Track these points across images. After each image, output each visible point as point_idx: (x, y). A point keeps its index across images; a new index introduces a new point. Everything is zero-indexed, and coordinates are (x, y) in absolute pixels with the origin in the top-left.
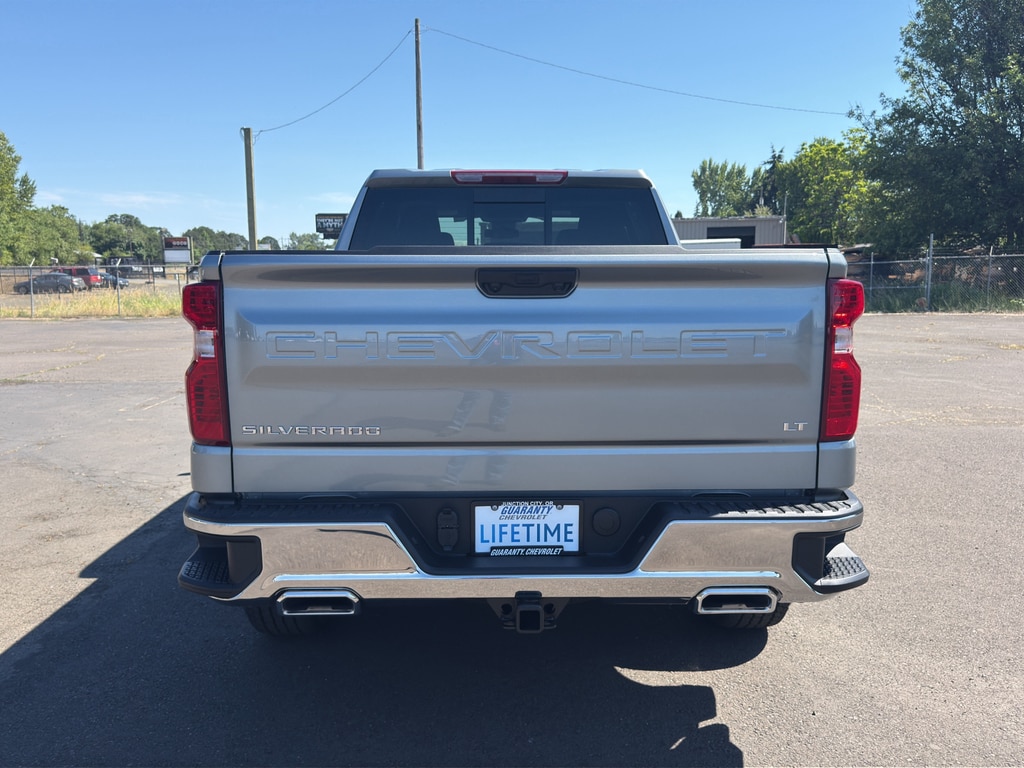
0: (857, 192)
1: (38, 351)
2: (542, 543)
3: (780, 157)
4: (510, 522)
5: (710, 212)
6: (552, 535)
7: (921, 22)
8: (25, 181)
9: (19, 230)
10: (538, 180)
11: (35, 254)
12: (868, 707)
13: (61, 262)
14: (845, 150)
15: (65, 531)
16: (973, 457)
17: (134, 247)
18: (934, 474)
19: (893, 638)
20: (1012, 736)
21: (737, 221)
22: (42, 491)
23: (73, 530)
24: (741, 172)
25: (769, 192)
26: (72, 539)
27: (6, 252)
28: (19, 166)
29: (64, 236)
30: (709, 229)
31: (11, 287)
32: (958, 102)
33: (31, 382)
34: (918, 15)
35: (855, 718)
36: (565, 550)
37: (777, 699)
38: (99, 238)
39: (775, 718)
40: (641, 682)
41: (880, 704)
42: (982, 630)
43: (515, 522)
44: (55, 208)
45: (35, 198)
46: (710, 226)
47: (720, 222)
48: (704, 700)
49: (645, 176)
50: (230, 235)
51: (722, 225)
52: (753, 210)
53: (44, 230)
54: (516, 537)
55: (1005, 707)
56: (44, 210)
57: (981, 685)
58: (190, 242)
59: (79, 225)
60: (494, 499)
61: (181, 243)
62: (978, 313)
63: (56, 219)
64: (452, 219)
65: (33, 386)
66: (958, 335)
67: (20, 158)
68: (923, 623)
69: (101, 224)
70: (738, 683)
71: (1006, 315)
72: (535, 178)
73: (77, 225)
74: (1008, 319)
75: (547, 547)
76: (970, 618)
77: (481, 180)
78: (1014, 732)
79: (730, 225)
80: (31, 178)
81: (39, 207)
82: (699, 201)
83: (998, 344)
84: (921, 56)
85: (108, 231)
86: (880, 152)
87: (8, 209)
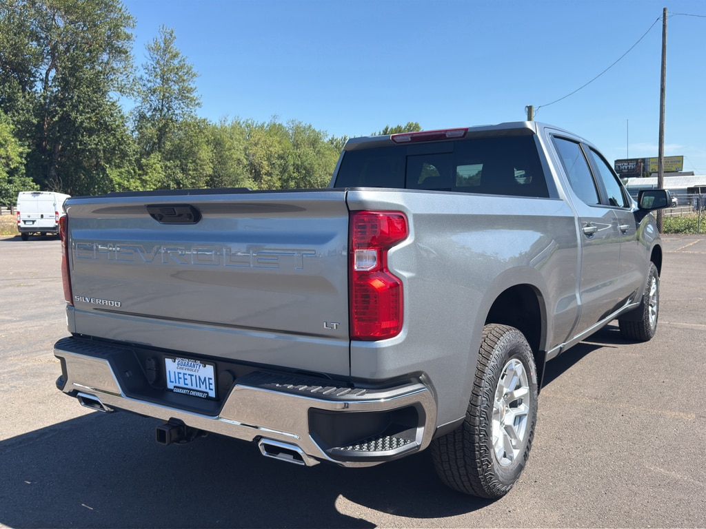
2: (198, 389)
6: (203, 383)
36: (209, 395)
43: (184, 371)
54: (186, 382)
60: (175, 354)
72: (445, 135)
75: (200, 392)
77: (410, 139)
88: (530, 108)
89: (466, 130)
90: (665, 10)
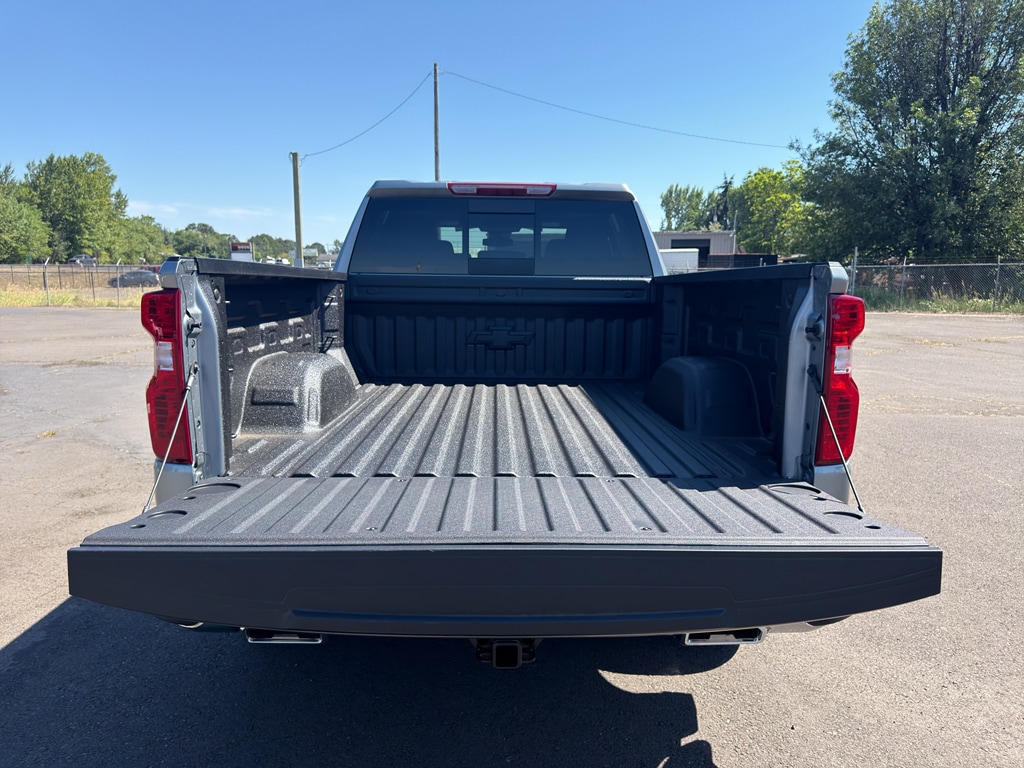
0: (793, 212)
1: (116, 336)
3: (730, 183)
5: (673, 227)
7: (849, 70)
8: (118, 195)
9: (115, 234)
10: (528, 192)
11: (128, 255)
12: (845, 719)
13: (149, 261)
14: (783, 178)
15: (98, 507)
16: (909, 444)
17: (208, 250)
18: (877, 460)
19: (861, 636)
20: (996, 759)
21: (696, 234)
22: (86, 467)
23: (106, 507)
24: (699, 195)
25: (721, 211)
26: (103, 516)
27: (104, 253)
28: (115, 184)
29: (151, 240)
30: (673, 241)
31: (106, 282)
32: (879, 138)
33: (103, 364)
34: (847, 65)
35: (835, 733)
37: (755, 708)
38: (181, 243)
39: (754, 733)
40: (621, 687)
41: (858, 716)
42: (945, 629)
44: (144, 218)
45: (127, 209)
46: (674, 238)
47: (682, 235)
48: (683, 709)
49: (628, 190)
50: (286, 241)
51: (683, 238)
52: (707, 227)
53: (136, 236)
55: (981, 721)
56: (135, 219)
57: (954, 694)
58: (253, 247)
59: (165, 232)
61: (245, 247)
62: (893, 313)
63: (145, 226)
64: (454, 229)
65: (103, 367)
66: (879, 331)
67: (116, 177)
68: (888, 620)
69: (181, 231)
70: (715, 689)
71: (916, 314)
72: (525, 190)
73: (162, 232)
74: (918, 318)
76: (931, 615)
77: (475, 191)
78: (996, 753)
79: (690, 238)
80: (123, 193)
81: (131, 216)
82: (664, 217)
83: (913, 340)
84: (849, 99)
85: (188, 237)
86: (814, 178)
87: (106, 218)
88: (295, 156)
89: (554, 187)
90: (435, 65)
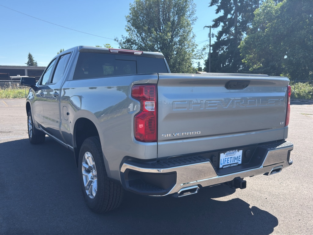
2: (234, 162)
4: (227, 157)
6: (236, 160)
10: (135, 53)
36: (239, 163)
43: (228, 157)
54: (228, 161)
60: (224, 151)
75: (235, 163)
77: (118, 52)
